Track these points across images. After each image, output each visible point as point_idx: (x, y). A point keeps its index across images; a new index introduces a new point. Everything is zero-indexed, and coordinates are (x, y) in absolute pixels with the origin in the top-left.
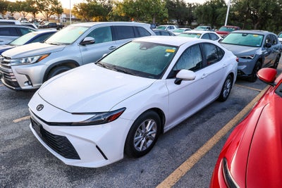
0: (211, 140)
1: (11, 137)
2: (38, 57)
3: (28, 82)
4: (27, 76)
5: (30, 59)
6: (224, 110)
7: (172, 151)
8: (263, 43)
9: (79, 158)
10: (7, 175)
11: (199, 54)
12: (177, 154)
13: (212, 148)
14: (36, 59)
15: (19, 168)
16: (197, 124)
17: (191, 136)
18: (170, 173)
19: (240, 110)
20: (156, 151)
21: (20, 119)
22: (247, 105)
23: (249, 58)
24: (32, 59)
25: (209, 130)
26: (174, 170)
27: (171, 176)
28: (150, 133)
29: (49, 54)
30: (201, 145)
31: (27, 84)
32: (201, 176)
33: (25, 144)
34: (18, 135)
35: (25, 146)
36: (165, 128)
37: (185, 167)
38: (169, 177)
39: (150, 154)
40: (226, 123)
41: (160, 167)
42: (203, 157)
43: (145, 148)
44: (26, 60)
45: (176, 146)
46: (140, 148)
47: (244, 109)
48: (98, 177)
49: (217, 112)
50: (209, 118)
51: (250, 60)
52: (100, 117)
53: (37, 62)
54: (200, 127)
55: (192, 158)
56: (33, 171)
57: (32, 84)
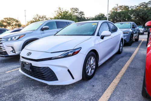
0: (123, 69)
1: (6, 79)
2: (19, 36)
3: (12, 51)
4: (12, 47)
5: (14, 38)
6: (122, 57)
7: (105, 76)
8: (132, 27)
9: (57, 80)
10: (10, 98)
11: (108, 27)
12: (108, 76)
13: (125, 72)
14: (17, 37)
15: (16, 94)
16: (112, 64)
17: (112, 68)
18: (109, 85)
19: (130, 56)
20: (96, 76)
21: (10, 71)
22: (132, 54)
23: (128, 33)
24: (15, 38)
25: (120, 65)
26: (110, 83)
27: (110, 86)
28: (92, 65)
29: (25, 35)
30: (119, 71)
31: (12, 52)
32: (127, 84)
33: (17, 82)
34: (11, 78)
35: (17, 83)
36: (99, 64)
37: (116, 81)
38: (109, 87)
39: (94, 78)
40: (127, 62)
41: (102, 83)
42: (123, 76)
43: (91, 74)
44: (11, 39)
45: (106, 73)
46: (89, 74)
47: (132, 56)
48: (68, 92)
49: (120, 58)
50: (117, 61)
51: (128, 34)
52: (68, 53)
53: (18, 39)
54: (114, 64)
55: (117, 77)
56: (26, 94)
57: (15, 52)
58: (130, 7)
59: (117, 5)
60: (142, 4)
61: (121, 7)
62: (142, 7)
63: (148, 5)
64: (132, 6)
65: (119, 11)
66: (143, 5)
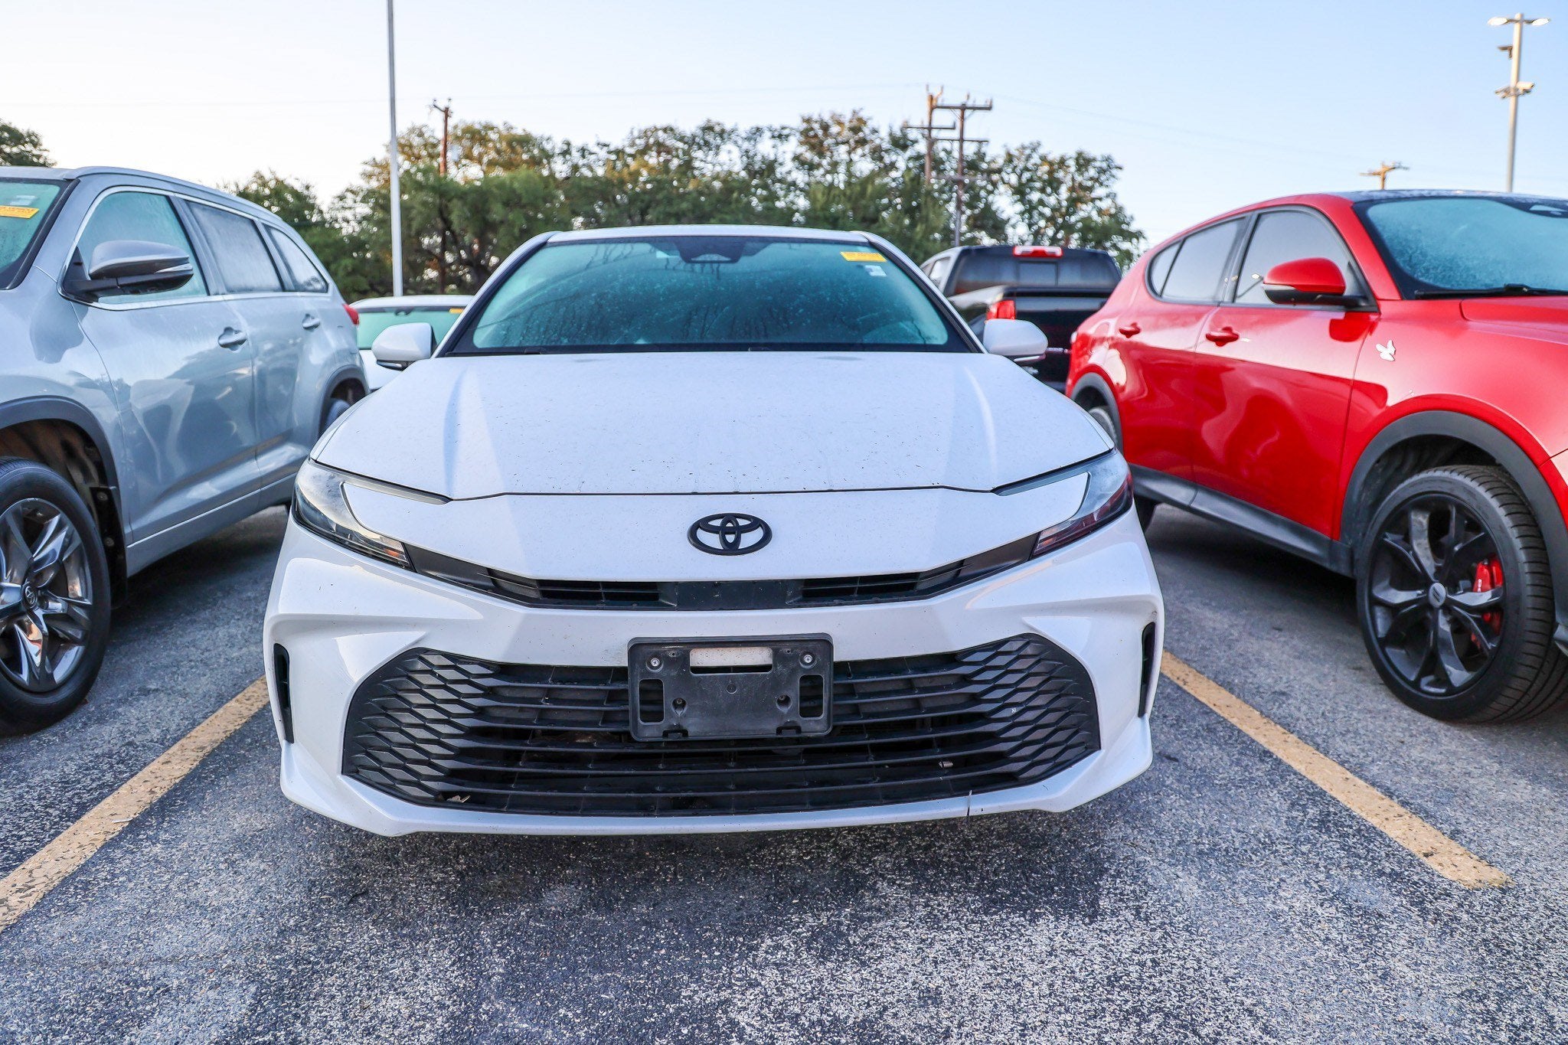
58: (559, 147)
59: (447, 112)
60: (652, 143)
61: (476, 136)
62: (652, 159)
63: (699, 154)
64: (577, 143)
65: (467, 173)
66: (661, 147)
